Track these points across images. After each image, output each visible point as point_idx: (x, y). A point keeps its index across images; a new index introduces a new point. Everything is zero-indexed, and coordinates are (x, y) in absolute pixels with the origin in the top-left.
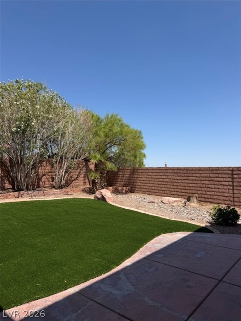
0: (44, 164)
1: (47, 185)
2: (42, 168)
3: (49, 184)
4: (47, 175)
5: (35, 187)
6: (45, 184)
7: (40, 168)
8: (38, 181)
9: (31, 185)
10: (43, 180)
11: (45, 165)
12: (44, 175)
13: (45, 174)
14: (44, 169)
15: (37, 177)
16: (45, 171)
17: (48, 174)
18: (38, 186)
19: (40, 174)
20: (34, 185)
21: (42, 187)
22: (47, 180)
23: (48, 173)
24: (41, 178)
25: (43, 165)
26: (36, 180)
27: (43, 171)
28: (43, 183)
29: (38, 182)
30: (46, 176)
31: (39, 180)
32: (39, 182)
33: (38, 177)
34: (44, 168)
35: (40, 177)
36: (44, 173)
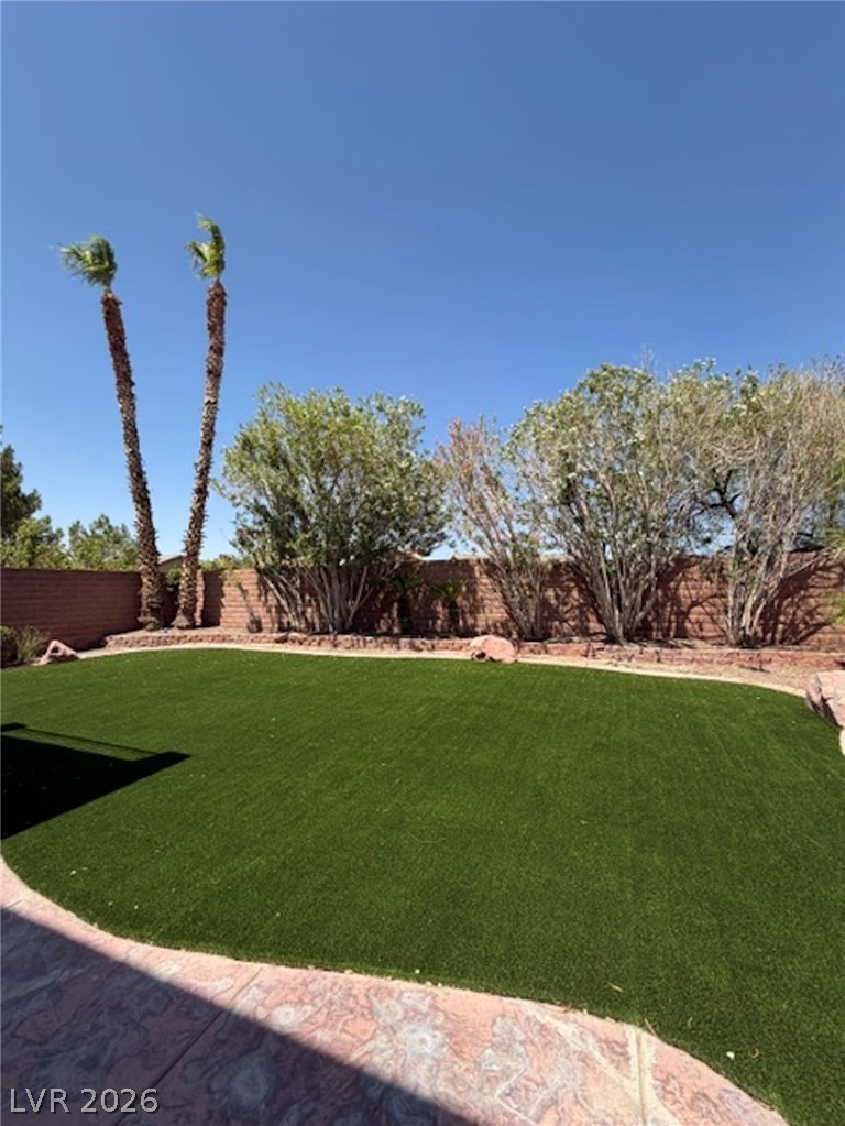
0: (692, 574)
1: (710, 631)
2: (689, 584)
3: (716, 630)
4: (705, 604)
5: (672, 634)
6: (701, 629)
7: (683, 584)
8: (677, 618)
9: (658, 630)
10: (693, 617)
11: (696, 576)
12: (694, 604)
13: (700, 600)
14: (694, 588)
15: (675, 608)
16: (697, 593)
17: (711, 600)
18: (682, 633)
19: (683, 599)
20: (669, 629)
21: (692, 636)
22: (707, 617)
23: (712, 597)
24: (688, 613)
25: (689, 576)
26: (673, 618)
27: (693, 592)
28: (696, 626)
29: (680, 620)
30: (703, 607)
31: (682, 617)
32: (683, 622)
33: (678, 608)
34: (693, 583)
35: (684, 609)
36: (694, 599)
